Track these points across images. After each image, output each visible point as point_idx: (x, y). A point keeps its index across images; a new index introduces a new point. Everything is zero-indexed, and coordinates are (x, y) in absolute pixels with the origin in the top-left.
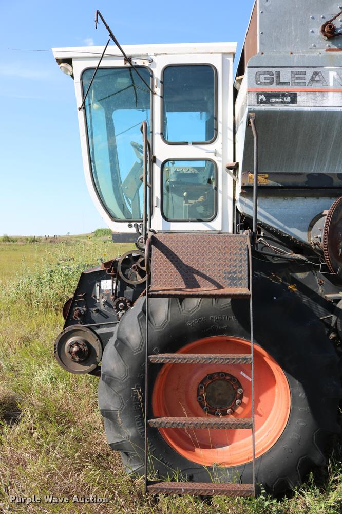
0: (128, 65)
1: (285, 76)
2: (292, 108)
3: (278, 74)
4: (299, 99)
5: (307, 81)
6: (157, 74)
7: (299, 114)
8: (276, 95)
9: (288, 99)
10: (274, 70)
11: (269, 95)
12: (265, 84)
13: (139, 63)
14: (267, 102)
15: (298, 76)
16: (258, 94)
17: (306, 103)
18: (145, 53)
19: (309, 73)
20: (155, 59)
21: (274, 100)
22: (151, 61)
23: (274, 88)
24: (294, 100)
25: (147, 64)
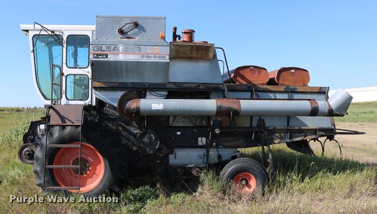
0: (53, 34)
1: (104, 48)
2: (106, 59)
3: (101, 47)
4: (108, 56)
5: (112, 50)
6: (65, 39)
7: (109, 61)
8: (100, 55)
9: (105, 56)
10: (100, 46)
11: (98, 55)
12: (96, 51)
13: (58, 33)
14: (97, 57)
15: (108, 48)
16: (94, 55)
17: (111, 58)
18: (60, 29)
19: (113, 47)
20: (64, 32)
21: (100, 57)
22: (62, 33)
23: (100, 52)
24: (107, 57)
25: (61, 34)
